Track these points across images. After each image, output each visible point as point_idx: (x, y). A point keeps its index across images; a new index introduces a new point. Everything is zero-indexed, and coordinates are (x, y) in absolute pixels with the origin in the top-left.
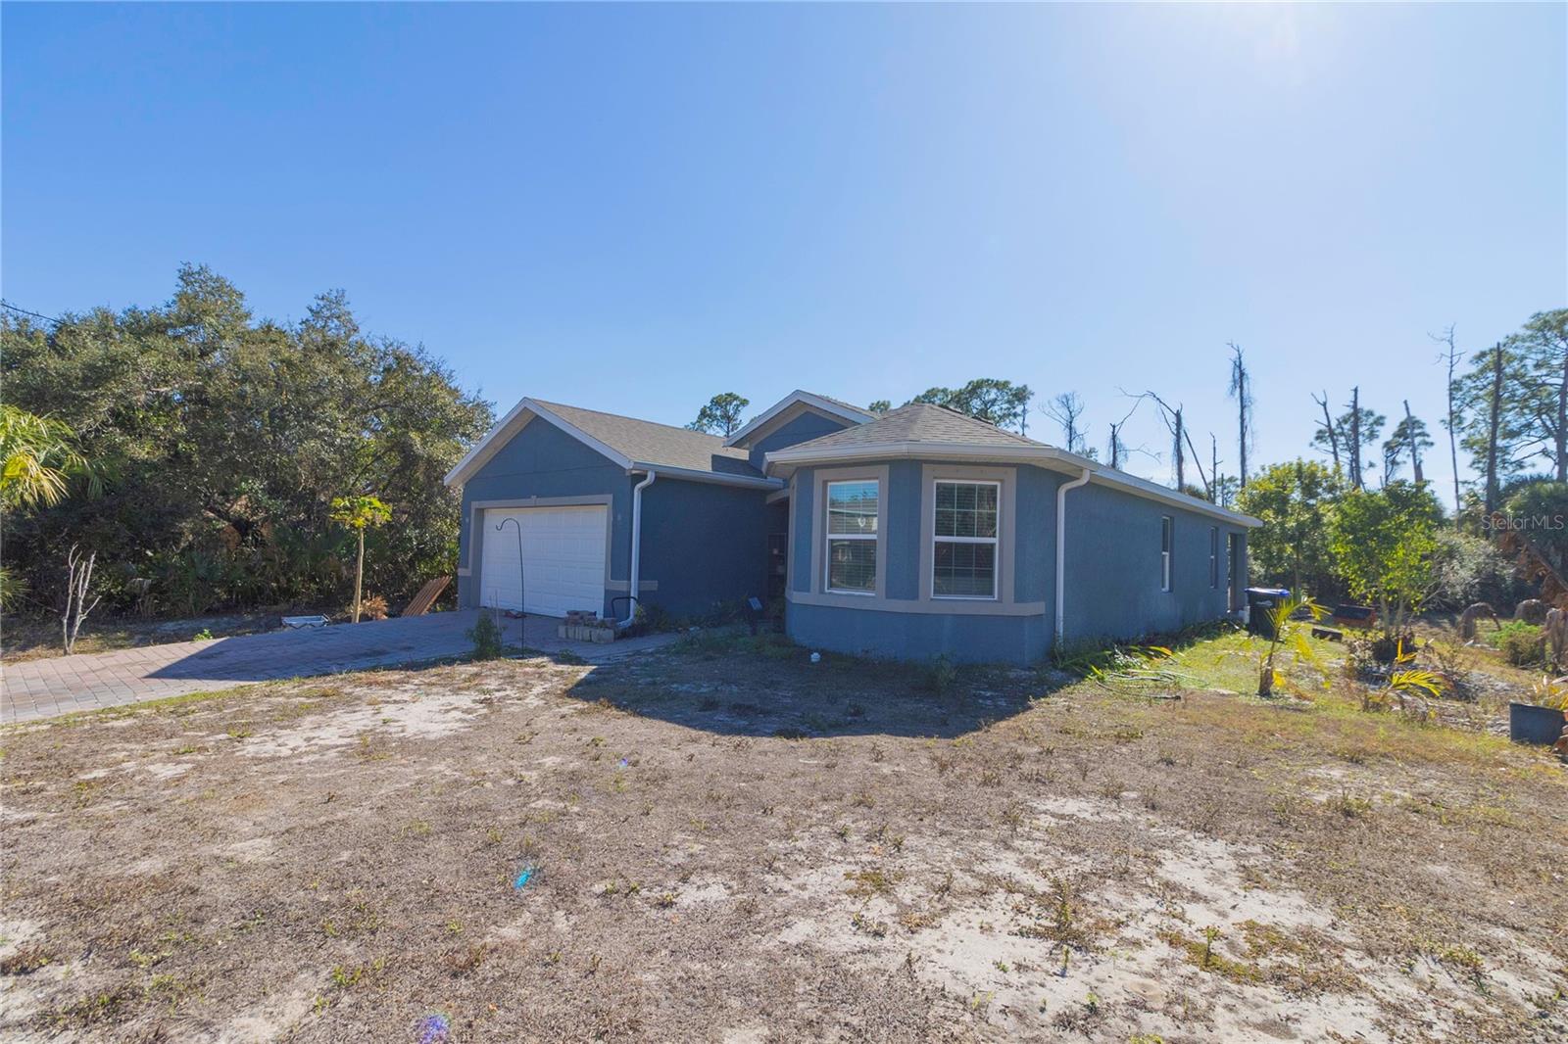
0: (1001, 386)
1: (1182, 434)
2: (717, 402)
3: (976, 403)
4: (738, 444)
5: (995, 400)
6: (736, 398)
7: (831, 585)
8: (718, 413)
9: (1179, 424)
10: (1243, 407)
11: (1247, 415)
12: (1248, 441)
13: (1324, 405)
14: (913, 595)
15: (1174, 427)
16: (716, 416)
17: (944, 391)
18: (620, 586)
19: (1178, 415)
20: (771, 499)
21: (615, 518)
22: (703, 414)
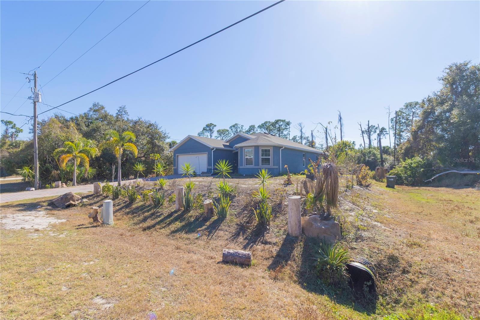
0: (284, 121)
1: (327, 133)
2: (207, 126)
3: (277, 126)
4: (227, 142)
5: (282, 125)
6: (213, 125)
7: (246, 165)
8: (208, 129)
9: (326, 131)
10: (341, 126)
11: (342, 128)
12: (342, 135)
13: (360, 125)
14: (258, 165)
15: (325, 131)
16: (207, 130)
17: (269, 122)
18: (210, 167)
19: (326, 128)
20: (233, 152)
21: (208, 156)
22: (204, 129)
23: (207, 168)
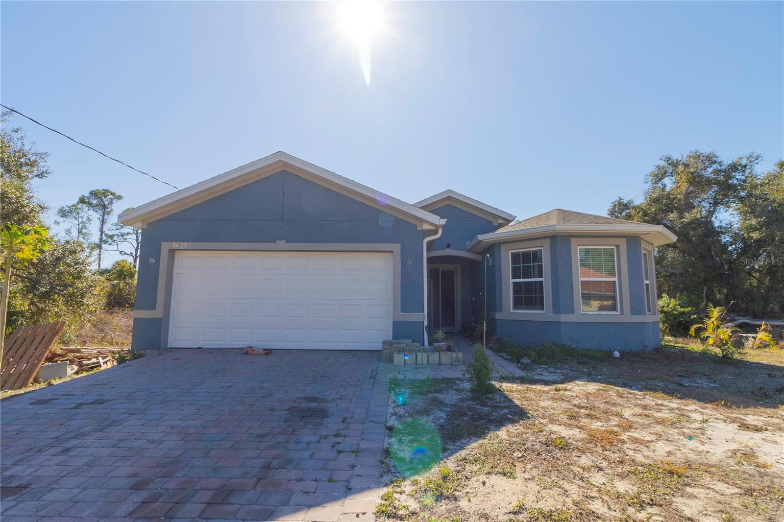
18: (416, 316)
21: (404, 263)
23: (393, 321)
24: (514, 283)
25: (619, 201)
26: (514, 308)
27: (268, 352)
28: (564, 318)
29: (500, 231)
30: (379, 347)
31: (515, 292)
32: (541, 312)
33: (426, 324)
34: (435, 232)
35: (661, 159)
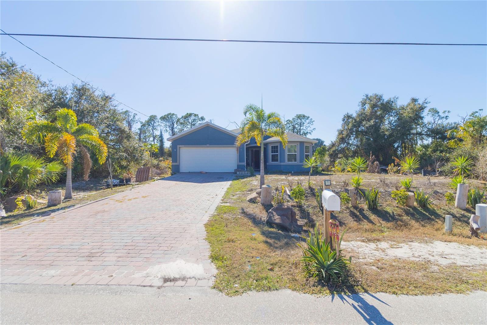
18: (243, 164)
21: (239, 150)
23: (237, 165)
24: (272, 155)
25: (347, 115)
26: (272, 162)
27: (206, 173)
28: (282, 164)
29: (268, 140)
30: (234, 171)
31: (272, 157)
32: (277, 162)
33: (245, 165)
34: (248, 142)
35: (364, 96)
